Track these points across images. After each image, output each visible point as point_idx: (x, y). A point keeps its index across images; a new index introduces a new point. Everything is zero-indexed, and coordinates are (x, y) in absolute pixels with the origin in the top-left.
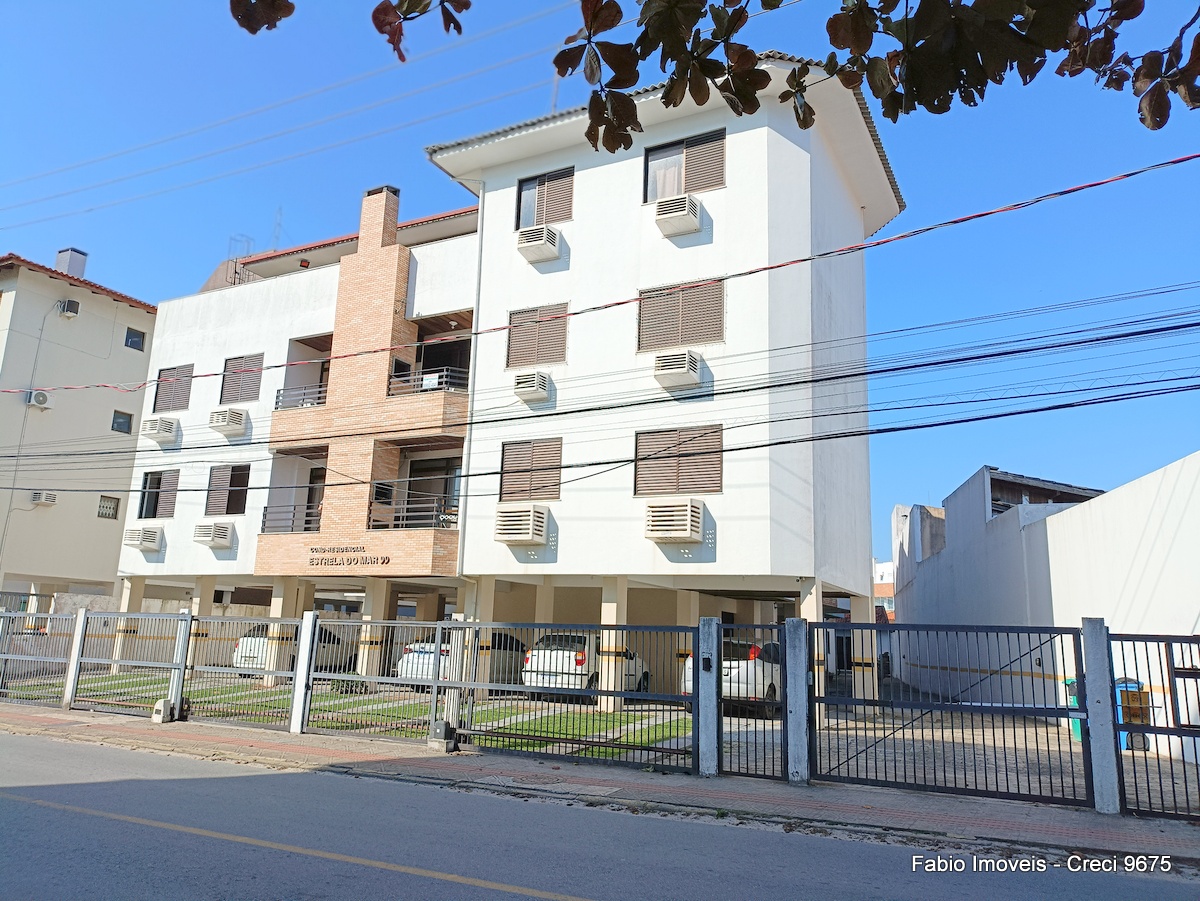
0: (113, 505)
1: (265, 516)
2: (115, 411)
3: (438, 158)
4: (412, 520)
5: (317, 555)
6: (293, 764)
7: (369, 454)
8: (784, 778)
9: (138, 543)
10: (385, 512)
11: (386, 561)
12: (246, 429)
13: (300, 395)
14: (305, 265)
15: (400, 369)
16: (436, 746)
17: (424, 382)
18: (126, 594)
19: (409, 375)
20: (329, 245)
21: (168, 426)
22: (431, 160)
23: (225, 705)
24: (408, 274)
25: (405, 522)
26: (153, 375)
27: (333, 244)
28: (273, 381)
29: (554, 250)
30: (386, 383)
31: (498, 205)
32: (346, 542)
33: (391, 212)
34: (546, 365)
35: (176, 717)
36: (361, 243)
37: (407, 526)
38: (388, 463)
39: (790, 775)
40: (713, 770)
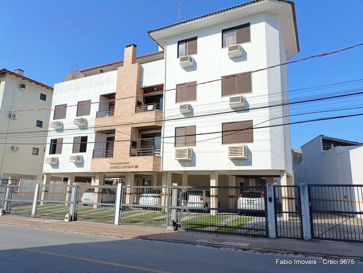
0: (37, 151)
1: (93, 153)
2: (37, 120)
3: (151, 34)
4: (144, 153)
5: (112, 165)
6: (125, 236)
7: (129, 132)
8: (302, 238)
9: (50, 162)
10: (135, 151)
11: (137, 167)
12: (86, 124)
13: (105, 113)
14: (102, 72)
15: (139, 104)
16: (170, 229)
17: (148, 108)
18: (45, 179)
19: (141, 106)
20: (110, 65)
21: (59, 124)
22: (149, 35)
23: (86, 215)
24: (141, 72)
25: (141, 154)
26: (53, 108)
27: (112, 64)
28: (95, 108)
29: (191, 64)
30: (135, 108)
31: (171, 50)
32: (122, 161)
33: (134, 53)
34: (190, 102)
35: (73, 220)
36: (124, 63)
37: (142, 155)
38: (135, 135)
39: (304, 238)
40: (274, 236)
